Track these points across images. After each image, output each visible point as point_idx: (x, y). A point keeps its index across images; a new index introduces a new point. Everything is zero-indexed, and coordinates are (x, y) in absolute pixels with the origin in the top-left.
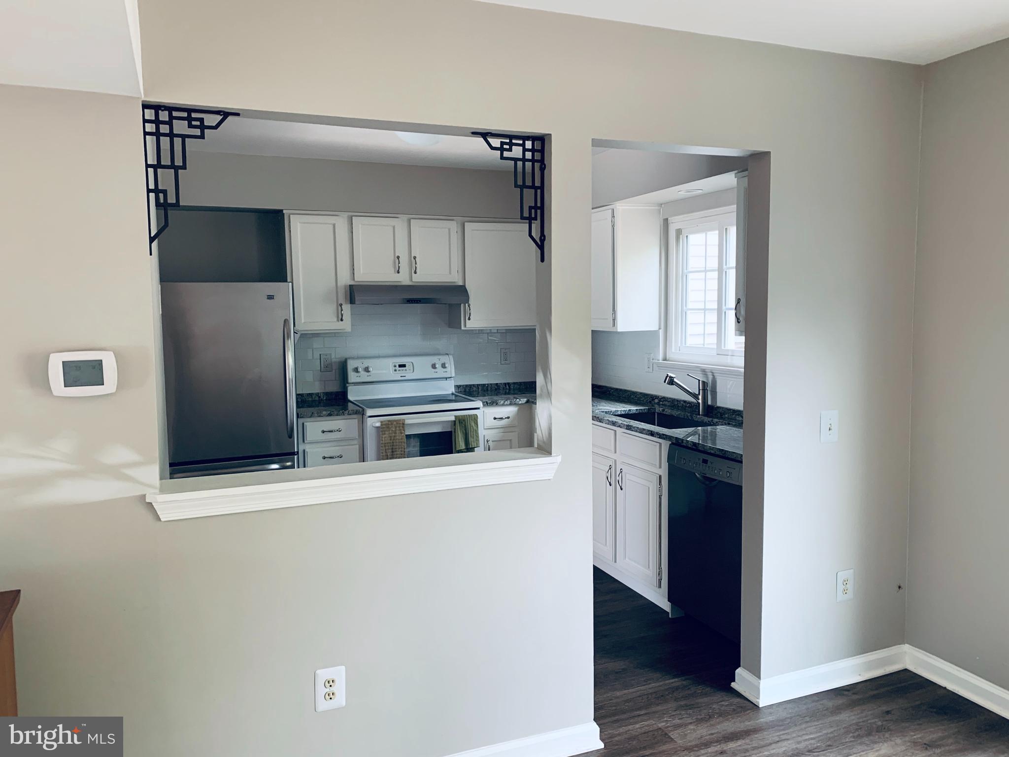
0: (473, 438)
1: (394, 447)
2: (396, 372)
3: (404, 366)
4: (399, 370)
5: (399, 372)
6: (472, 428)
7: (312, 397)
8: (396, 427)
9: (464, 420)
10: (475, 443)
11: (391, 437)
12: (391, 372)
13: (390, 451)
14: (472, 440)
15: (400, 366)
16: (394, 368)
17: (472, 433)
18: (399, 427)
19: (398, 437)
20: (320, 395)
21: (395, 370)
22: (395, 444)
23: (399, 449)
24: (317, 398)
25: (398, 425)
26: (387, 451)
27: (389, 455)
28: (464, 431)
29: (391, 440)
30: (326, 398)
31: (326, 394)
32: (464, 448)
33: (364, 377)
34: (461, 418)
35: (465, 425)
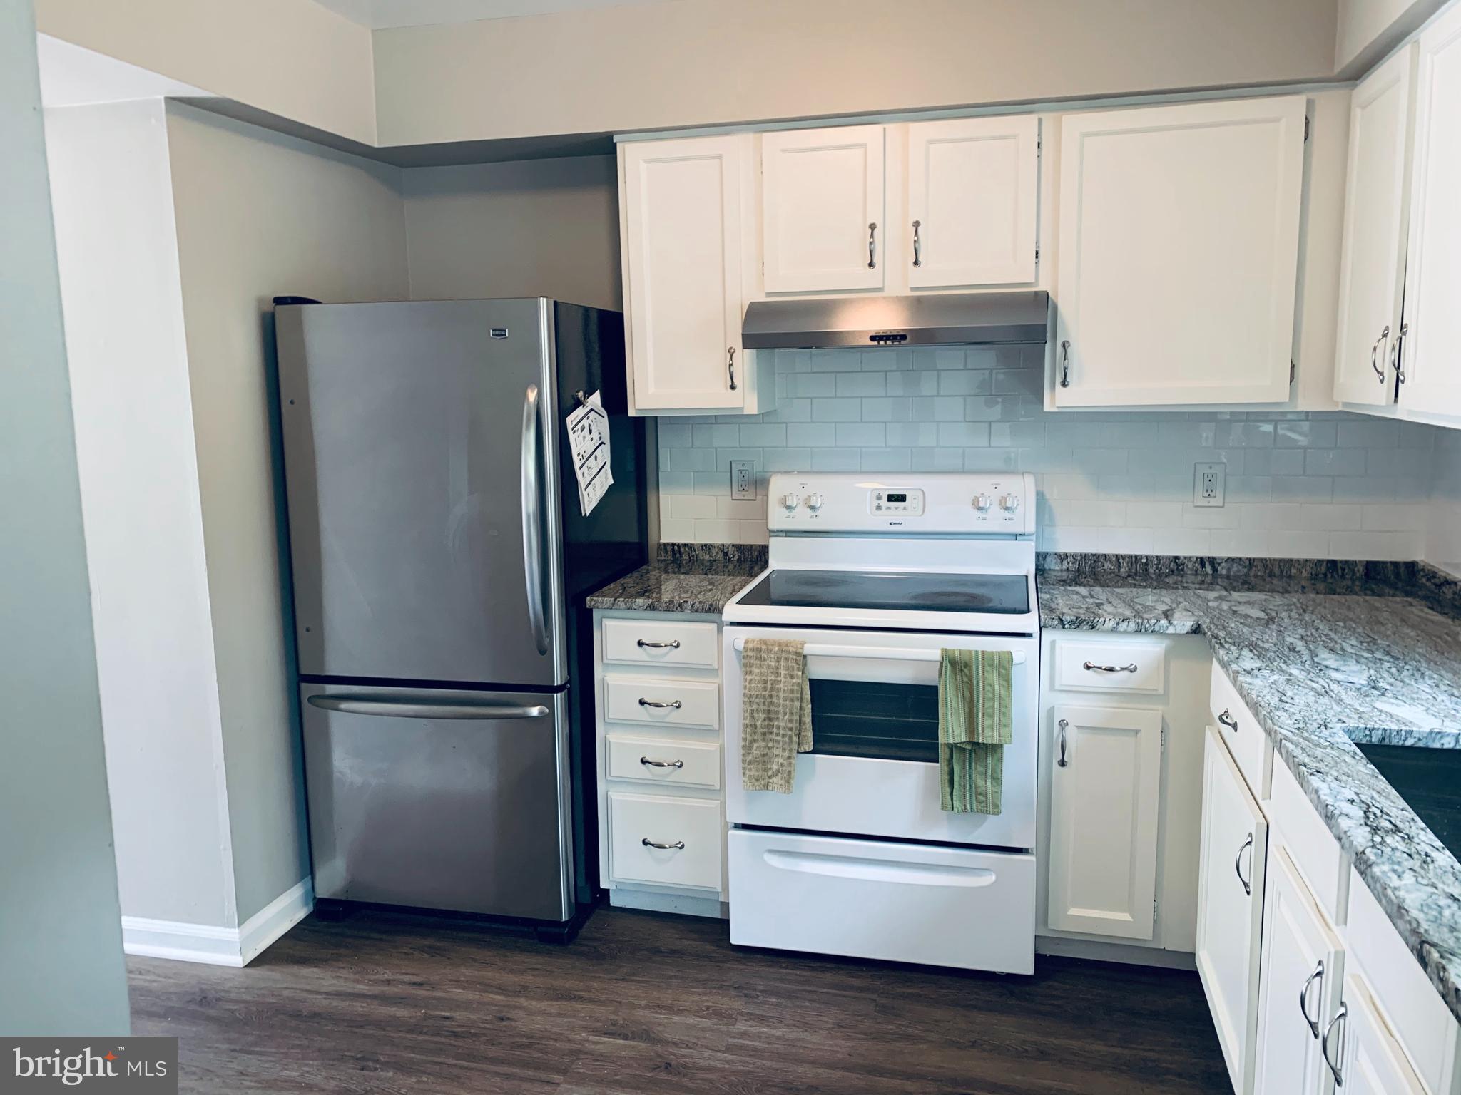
0: (992, 716)
1: (772, 708)
2: (879, 512)
3: (902, 498)
4: (889, 508)
5: (889, 512)
6: (988, 688)
7: (710, 552)
8: (778, 660)
9: (966, 665)
10: (996, 734)
11: (765, 682)
12: (869, 512)
13: (762, 716)
14: (988, 722)
15: (891, 498)
16: (877, 503)
17: (988, 704)
18: (787, 659)
19: (782, 685)
20: (726, 550)
21: (879, 508)
22: (775, 700)
23: (785, 714)
24: (720, 556)
25: (784, 655)
26: (755, 715)
27: (758, 724)
28: (967, 695)
29: (765, 689)
30: (740, 557)
31: (740, 548)
32: (963, 740)
33: (803, 520)
34: (957, 654)
35: (971, 680)
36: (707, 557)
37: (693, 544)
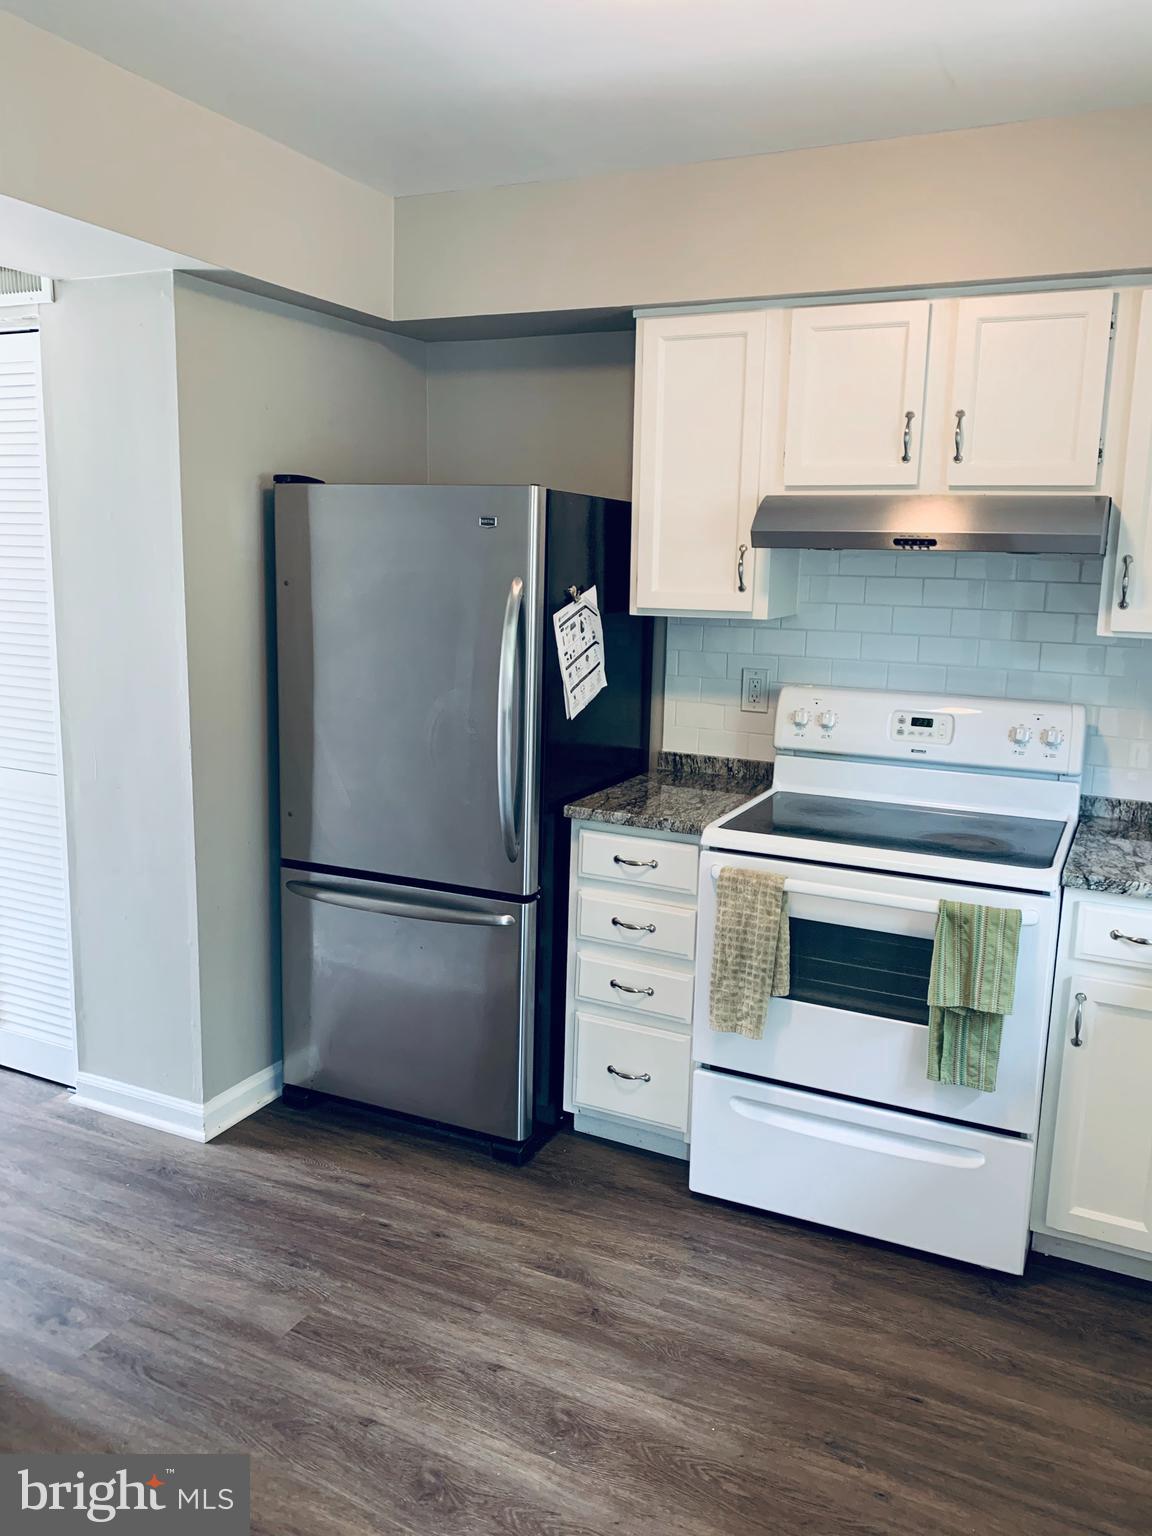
0: (990, 982)
1: (745, 945)
2: (900, 737)
3: (928, 723)
4: (912, 733)
5: (911, 737)
6: (990, 949)
7: (714, 766)
8: (755, 893)
9: (967, 921)
10: (994, 1001)
11: (740, 915)
12: (888, 735)
13: (734, 952)
14: (986, 987)
15: (916, 722)
16: (898, 726)
17: (988, 968)
18: (765, 894)
19: (757, 922)
20: (730, 765)
21: (900, 732)
22: (749, 937)
23: (759, 953)
24: (724, 771)
25: (762, 889)
26: (727, 950)
27: (730, 960)
28: (965, 955)
29: (739, 923)
30: (745, 774)
31: (746, 764)
32: (957, 1004)
34: (957, 909)
35: (970, 936)
36: (710, 771)
37: (695, 756)
